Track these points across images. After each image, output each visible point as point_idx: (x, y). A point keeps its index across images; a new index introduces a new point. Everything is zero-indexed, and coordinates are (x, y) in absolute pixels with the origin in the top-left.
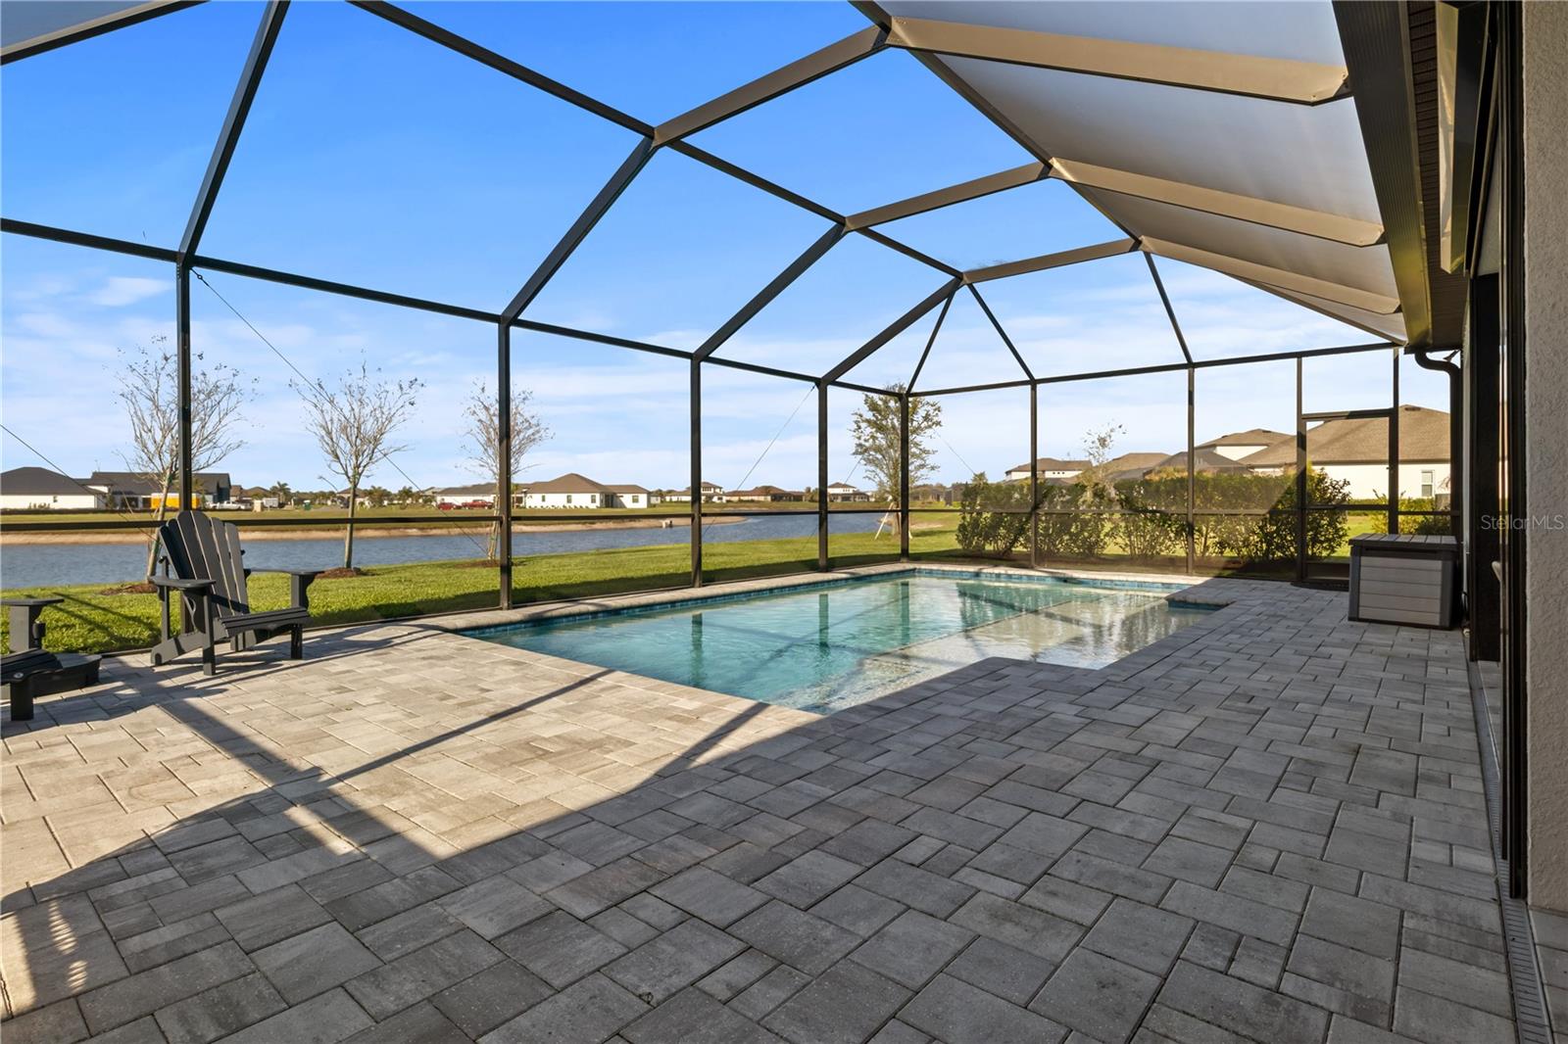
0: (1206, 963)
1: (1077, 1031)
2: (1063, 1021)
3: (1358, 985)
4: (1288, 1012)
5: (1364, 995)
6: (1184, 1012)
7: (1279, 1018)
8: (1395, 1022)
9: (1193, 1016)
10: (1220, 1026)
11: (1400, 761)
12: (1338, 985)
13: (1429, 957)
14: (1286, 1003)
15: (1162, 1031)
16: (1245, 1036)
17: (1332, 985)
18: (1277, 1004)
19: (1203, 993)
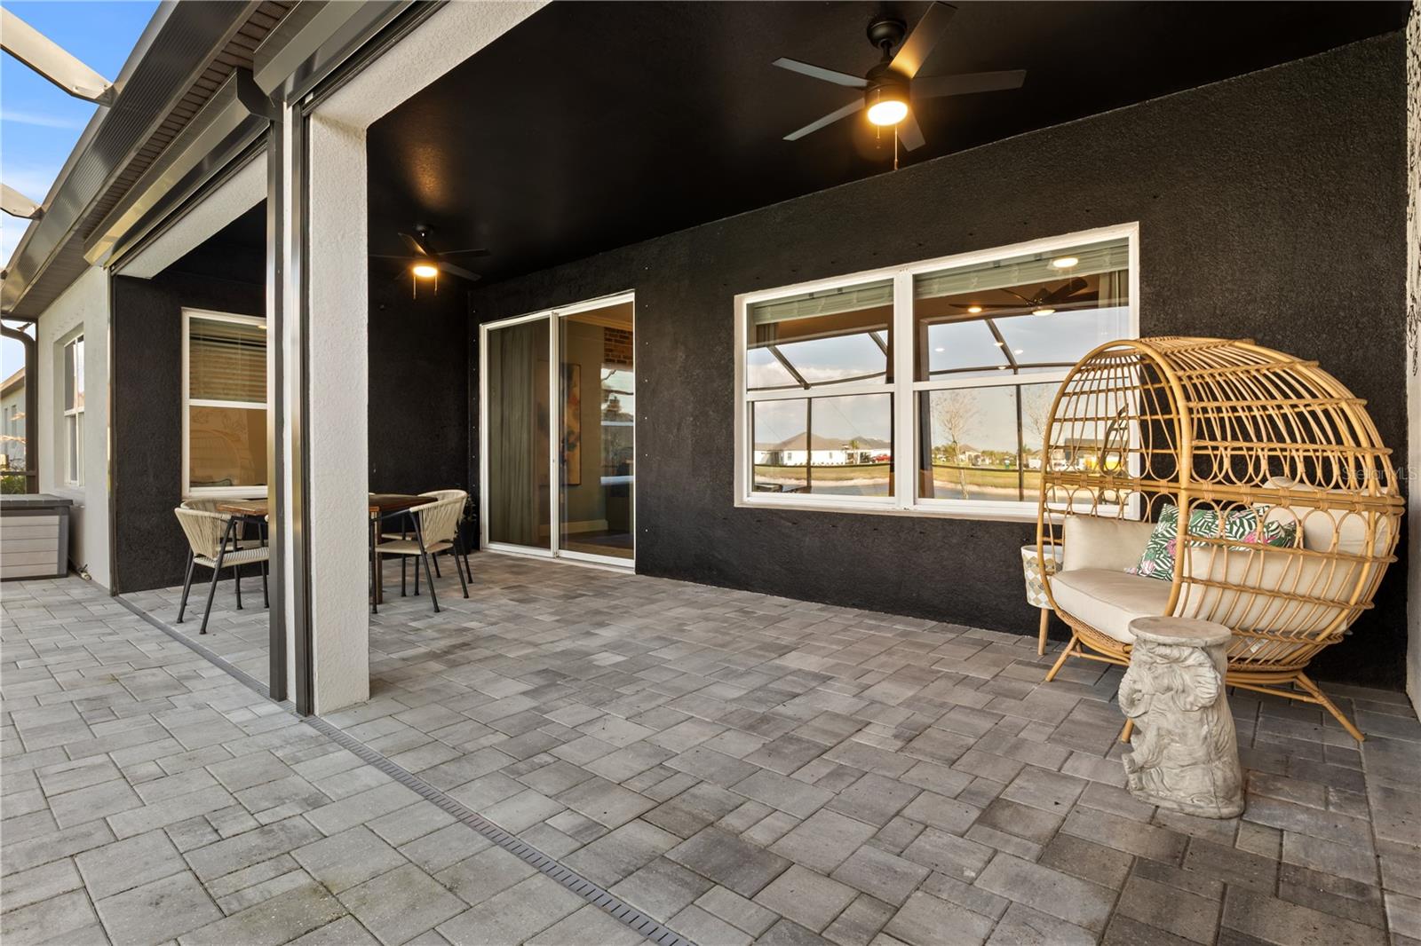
0: (204, 843)
1: (180, 935)
2: (162, 940)
3: (296, 795)
4: (282, 830)
5: (304, 797)
6: (229, 873)
7: (282, 835)
8: (331, 797)
9: (237, 871)
10: (258, 863)
11: (153, 675)
12: (287, 801)
13: (308, 762)
14: (274, 827)
15: (232, 890)
16: (278, 856)
17: (285, 803)
18: (272, 831)
19: (225, 857)
